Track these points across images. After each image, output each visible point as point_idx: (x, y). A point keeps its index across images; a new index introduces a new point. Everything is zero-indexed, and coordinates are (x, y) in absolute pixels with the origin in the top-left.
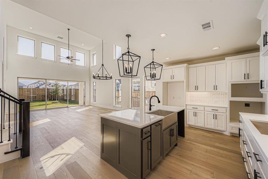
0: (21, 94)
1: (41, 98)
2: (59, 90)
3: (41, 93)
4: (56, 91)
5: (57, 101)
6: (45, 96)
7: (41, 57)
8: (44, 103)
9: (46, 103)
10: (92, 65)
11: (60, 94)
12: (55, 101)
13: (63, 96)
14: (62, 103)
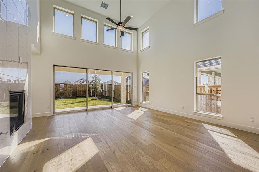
0: (65, 90)
1: (82, 94)
2: (97, 85)
3: (82, 89)
4: (95, 87)
5: (96, 98)
6: (85, 92)
7: (81, 37)
8: (85, 99)
9: (87, 99)
10: (141, 49)
11: (99, 90)
12: (94, 98)
13: (102, 93)
14: (101, 100)
